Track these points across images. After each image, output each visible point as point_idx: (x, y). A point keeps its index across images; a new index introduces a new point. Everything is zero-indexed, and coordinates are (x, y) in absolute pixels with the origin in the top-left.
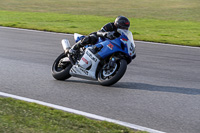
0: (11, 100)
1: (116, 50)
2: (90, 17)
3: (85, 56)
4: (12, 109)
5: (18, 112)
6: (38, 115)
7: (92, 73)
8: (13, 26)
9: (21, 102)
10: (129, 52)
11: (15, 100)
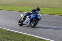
0: (21, 34)
1: (35, 17)
2: (45, 8)
3: (27, 19)
4: (21, 36)
5: (23, 37)
6: (29, 38)
7: (28, 24)
8: (21, 11)
9: (24, 35)
10: (39, 17)
11: (22, 34)
